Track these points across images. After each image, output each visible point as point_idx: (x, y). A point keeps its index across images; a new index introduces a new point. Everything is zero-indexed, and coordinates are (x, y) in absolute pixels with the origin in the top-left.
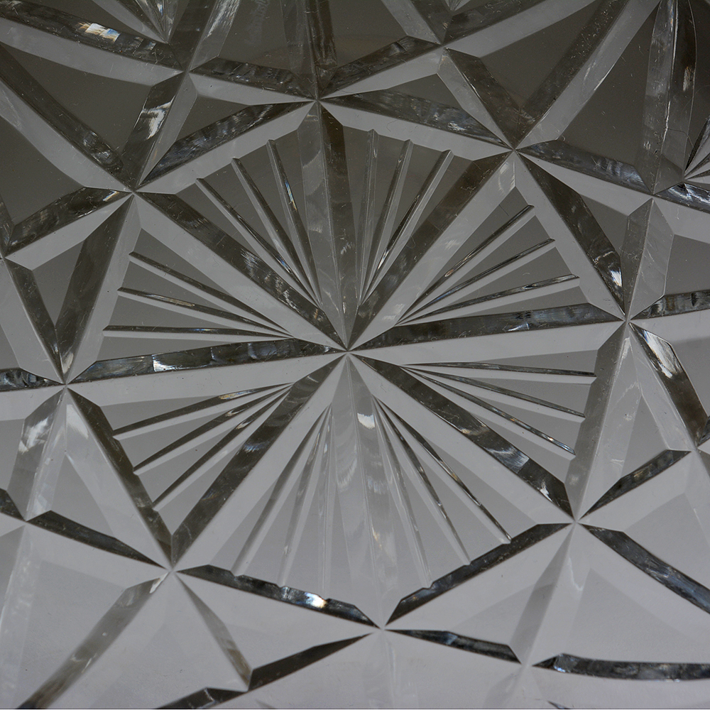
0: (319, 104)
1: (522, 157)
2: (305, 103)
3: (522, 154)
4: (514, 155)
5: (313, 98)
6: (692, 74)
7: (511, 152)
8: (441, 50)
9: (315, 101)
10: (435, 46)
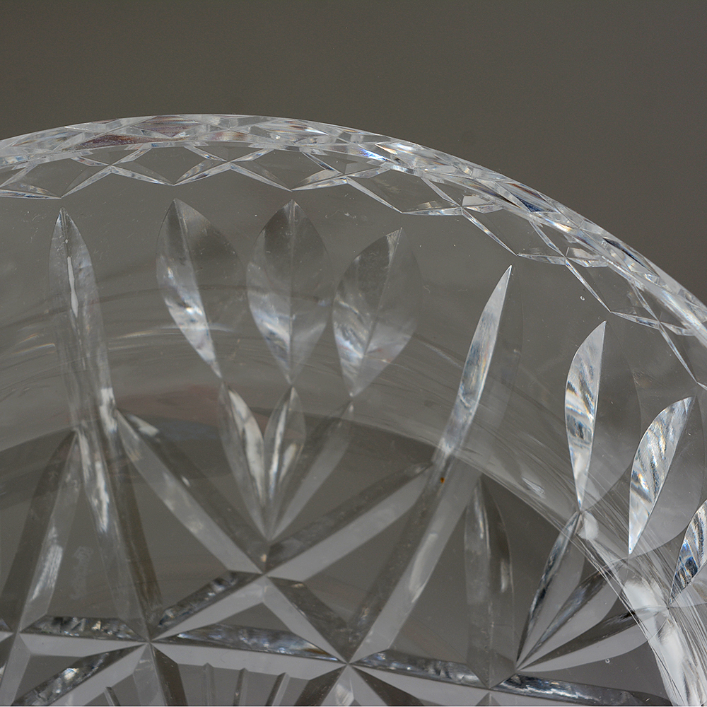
0: (151, 645)
1: (356, 670)
2: (137, 647)
3: (356, 667)
4: (349, 669)
5: (145, 641)
6: (508, 569)
7: (345, 667)
8: (263, 579)
9: (147, 644)
10: (257, 576)
